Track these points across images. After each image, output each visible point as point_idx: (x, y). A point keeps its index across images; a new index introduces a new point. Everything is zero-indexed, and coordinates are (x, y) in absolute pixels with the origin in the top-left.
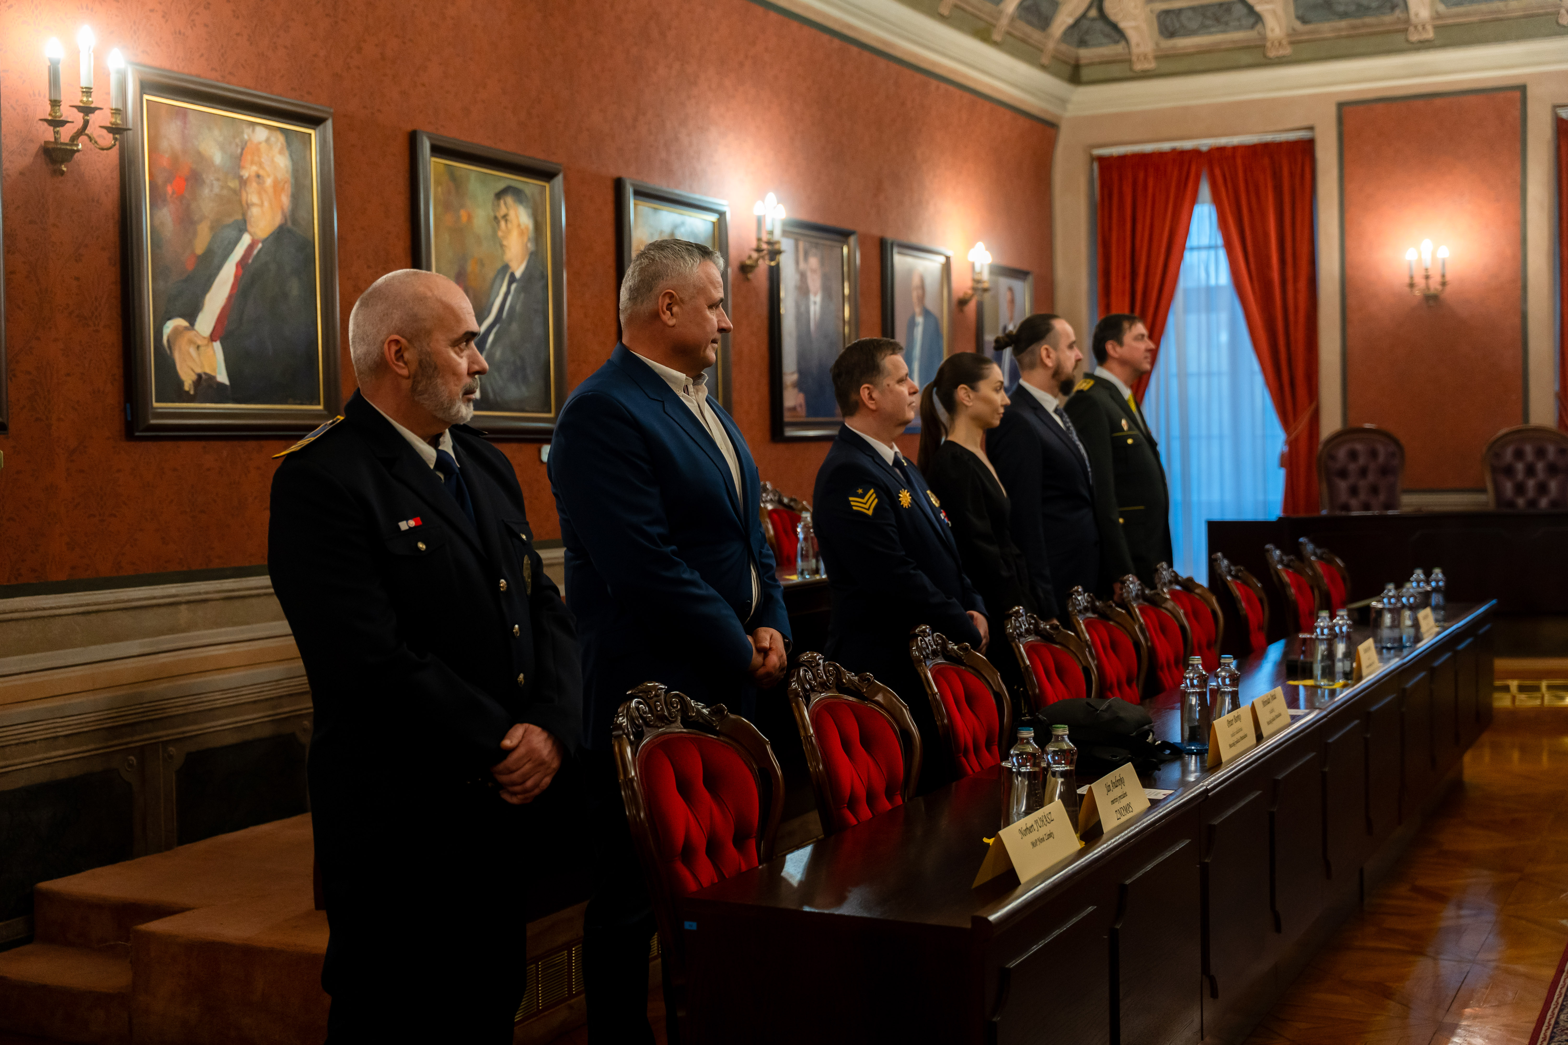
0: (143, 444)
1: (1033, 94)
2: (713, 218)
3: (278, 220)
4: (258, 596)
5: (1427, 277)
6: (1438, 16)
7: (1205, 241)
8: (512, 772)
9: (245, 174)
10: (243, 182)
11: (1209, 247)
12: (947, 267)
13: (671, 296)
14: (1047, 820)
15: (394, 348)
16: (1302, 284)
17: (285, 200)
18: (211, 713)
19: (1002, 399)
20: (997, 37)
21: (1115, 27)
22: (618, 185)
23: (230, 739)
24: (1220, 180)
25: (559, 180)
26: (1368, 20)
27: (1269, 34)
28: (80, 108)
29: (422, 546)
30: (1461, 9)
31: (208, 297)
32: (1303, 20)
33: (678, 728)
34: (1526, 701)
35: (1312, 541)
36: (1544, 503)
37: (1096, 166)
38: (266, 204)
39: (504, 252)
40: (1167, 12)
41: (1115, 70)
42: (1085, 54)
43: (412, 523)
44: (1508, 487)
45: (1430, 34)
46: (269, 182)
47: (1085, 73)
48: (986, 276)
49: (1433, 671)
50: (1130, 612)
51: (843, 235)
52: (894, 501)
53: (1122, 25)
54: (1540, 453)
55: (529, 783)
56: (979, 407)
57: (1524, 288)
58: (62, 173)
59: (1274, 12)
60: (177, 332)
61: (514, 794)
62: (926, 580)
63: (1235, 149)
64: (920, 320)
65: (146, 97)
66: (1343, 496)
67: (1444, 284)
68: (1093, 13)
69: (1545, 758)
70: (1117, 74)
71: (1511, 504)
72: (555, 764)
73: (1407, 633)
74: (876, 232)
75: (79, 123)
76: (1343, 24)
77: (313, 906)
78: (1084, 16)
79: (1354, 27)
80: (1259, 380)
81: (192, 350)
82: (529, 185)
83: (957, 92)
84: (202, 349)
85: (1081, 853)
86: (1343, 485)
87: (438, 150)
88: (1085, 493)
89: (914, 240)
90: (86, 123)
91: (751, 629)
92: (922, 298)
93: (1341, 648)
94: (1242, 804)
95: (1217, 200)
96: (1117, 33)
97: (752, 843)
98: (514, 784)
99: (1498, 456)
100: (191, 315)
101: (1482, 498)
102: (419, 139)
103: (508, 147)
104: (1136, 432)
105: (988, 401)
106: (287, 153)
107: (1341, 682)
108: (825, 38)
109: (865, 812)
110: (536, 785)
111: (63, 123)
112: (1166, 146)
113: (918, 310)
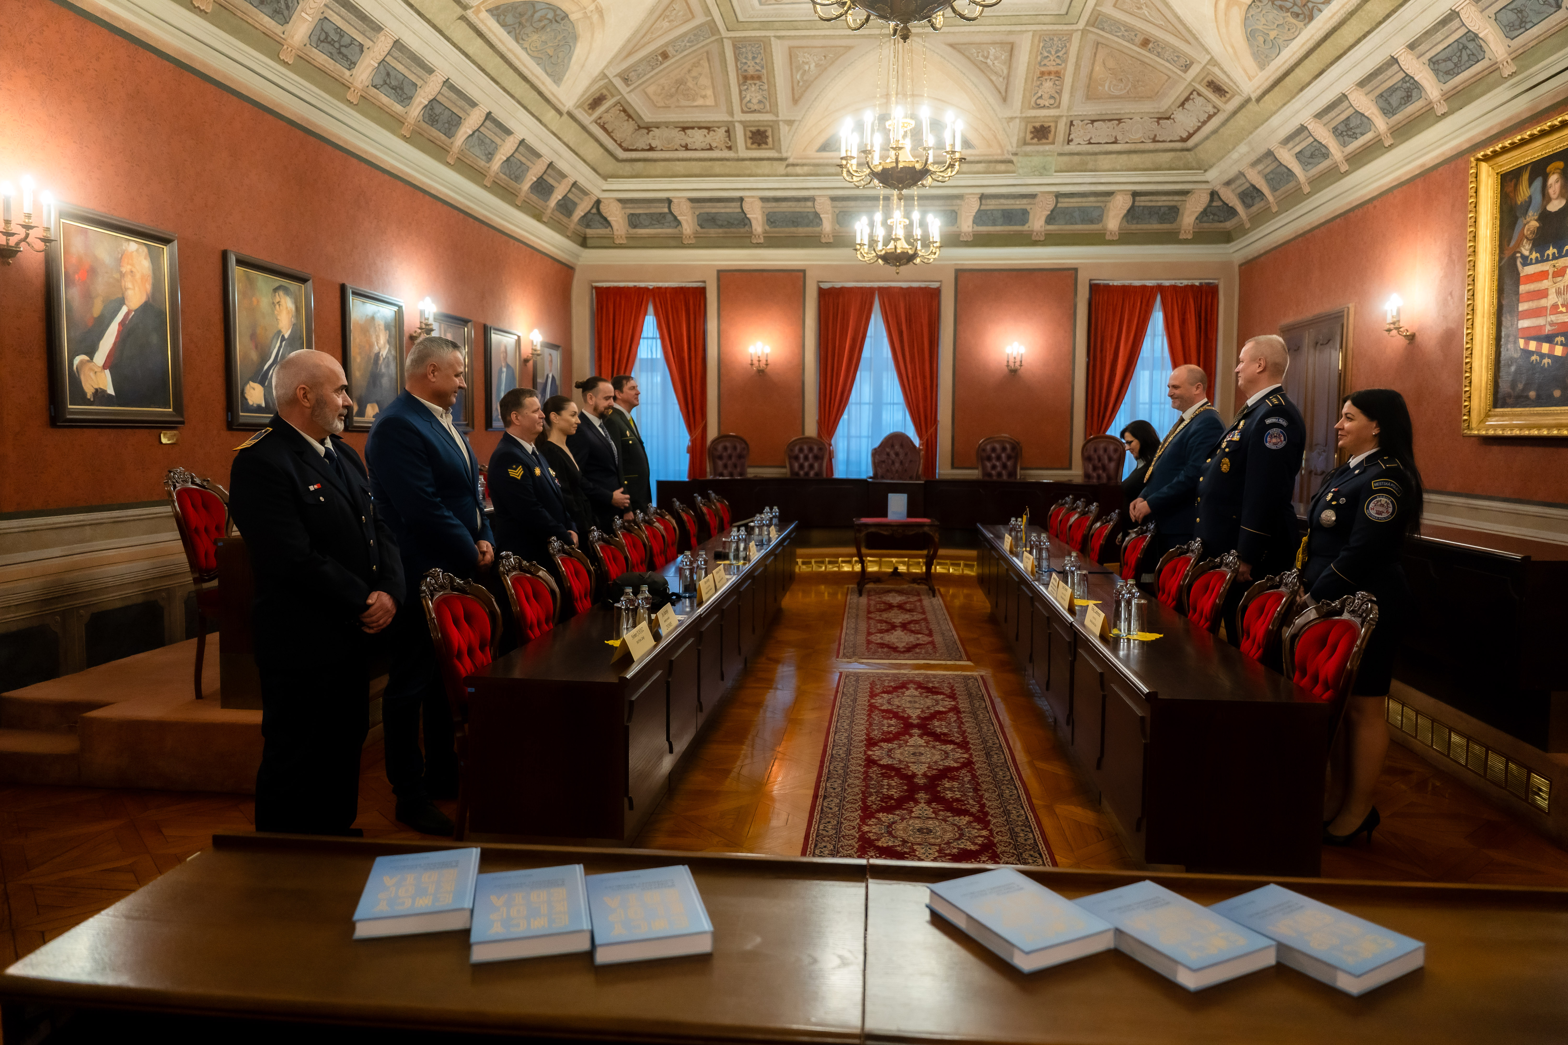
0: (61, 430)
1: (562, 251)
2: (396, 309)
3: (143, 299)
4: (134, 520)
5: (759, 361)
6: (765, 232)
7: (651, 335)
8: (372, 616)
9: (124, 270)
10: (123, 275)
11: (653, 338)
12: (518, 341)
13: (435, 366)
14: (641, 631)
15: (302, 392)
16: (699, 361)
17: (149, 287)
18: (105, 590)
19: (576, 420)
20: (545, 220)
21: (605, 219)
22: (343, 288)
23: (119, 605)
24: (658, 305)
25: (310, 283)
26: (733, 230)
27: (684, 231)
28: (24, 226)
29: (322, 499)
30: (776, 229)
31: (102, 342)
32: (701, 226)
33: (448, 591)
34: (805, 569)
35: (714, 492)
36: (812, 474)
37: (594, 291)
38: (137, 289)
39: (278, 324)
40: (632, 214)
41: (605, 242)
42: (589, 232)
43: (316, 487)
44: (796, 465)
45: (762, 241)
46: (138, 276)
47: (590, 242)
48: (539, 348)
49: (776, 556)
50: (639, 528)
51: (465, 322)
52: (532, 472)
53: (609, 219)
54: (811, 450)
55: (381, 622)
56: (563, 424)
57: (803, 369)
58: (9, 264)
59: (687, 221)
60: (82, 363)
61: (372, 628)
62: (547, 514)
63: (666, 288)
64: (504, 370)
65: (62, 220)
66: (720, 468)
67: (767, 365)
68: (594, 211)
69: (813, 596)
70: (607, 245)
71: (797, 474)
72: (394, 612)
73: (765, 538)
74: (482, 321)
75: (23, 235)
76: (720, 230)
77: (194, 697)
78: (589, 212)
79: (726, 233)
80: (677, 407)
81: (92, 374)
82: (293, 285)
83: (524, 247)
84: (98, 374)
85: (655, 646)
86: (720, 463)
87: (240, 262)
88: (613, 468)
89: (501, 327)
90: (27, 235)
91: (476, 541)
92: (505, 358)
93: (742, 546)
94: (711, 621)
95: (657, 314)
96: (606, 222)
97: (488, 648)
98: (373, 622)
99: (792, 450)
100: (91, 353)
101: (783, 470)
102: (229, 255)
103: (279, 262)
104: (633, 437)
105: (567, 421)
106: (149, 259)
107: (742, 562)
108: (456, 212)
109: (537, 632)
110: (385, 623)
111: (13, 234)
112: (631, 284)
113: (503, 364)
